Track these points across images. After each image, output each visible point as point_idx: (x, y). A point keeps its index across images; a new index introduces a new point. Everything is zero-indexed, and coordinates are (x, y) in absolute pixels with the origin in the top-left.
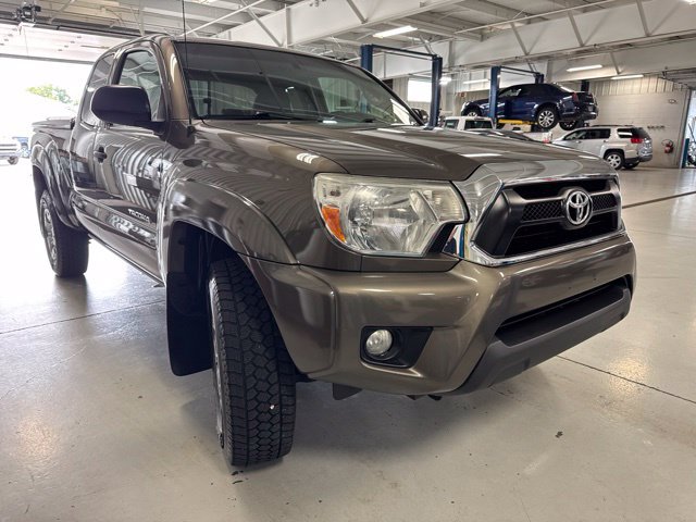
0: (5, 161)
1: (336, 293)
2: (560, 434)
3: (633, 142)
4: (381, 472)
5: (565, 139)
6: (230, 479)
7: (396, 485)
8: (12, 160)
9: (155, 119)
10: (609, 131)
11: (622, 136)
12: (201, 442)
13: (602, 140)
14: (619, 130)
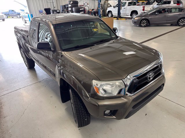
0: (2, 21)
1: (98, 105)
2: (146, 114)
3: (177, 5)
4: (108, 126)
5: (157, 5)
6: (78, 129)
7: (111, 129)
8: (3, 20)
9: (52, 49)
10: (171, 1)
11: (174, 3)
12: (71, 119)
13: (168, 4)
14: (173, 1)
